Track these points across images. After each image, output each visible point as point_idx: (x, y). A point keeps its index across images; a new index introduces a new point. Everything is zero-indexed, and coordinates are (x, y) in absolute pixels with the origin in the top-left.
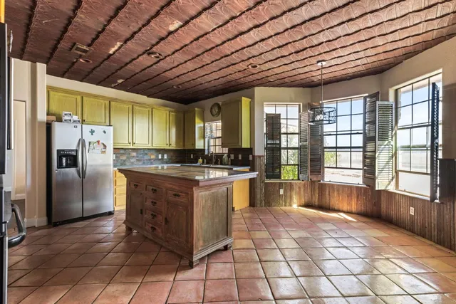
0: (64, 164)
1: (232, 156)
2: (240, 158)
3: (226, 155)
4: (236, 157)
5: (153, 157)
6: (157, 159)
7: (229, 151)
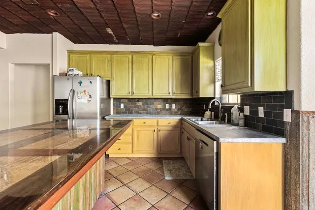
0: (61, 111)
1: (247, 110)
2: (261, 114)
3: (236, 106)
4: (254, 112)
5: (160, 106)
6: (164, 109)
7: (242, 99)
